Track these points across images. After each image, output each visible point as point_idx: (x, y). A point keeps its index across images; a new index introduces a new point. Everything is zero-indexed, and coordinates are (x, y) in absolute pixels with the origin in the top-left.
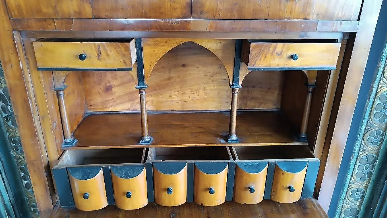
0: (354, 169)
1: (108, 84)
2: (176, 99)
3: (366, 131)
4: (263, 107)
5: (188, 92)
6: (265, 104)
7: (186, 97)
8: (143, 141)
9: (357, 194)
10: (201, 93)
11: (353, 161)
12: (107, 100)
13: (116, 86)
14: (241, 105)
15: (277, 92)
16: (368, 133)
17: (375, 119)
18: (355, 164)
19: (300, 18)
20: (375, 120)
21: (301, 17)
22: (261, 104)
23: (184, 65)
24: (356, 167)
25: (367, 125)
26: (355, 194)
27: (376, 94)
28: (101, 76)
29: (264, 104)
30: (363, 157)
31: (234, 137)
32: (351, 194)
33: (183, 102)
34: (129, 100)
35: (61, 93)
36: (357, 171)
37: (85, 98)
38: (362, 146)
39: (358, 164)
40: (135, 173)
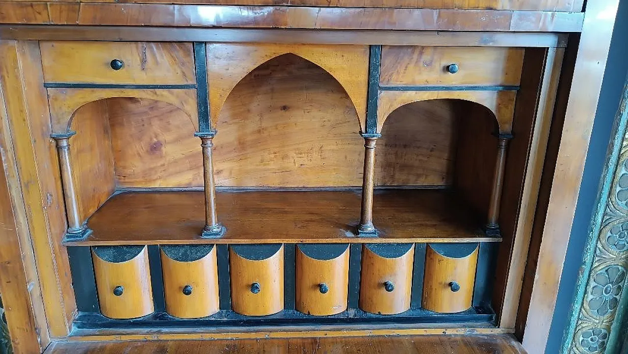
0: (586, 292)
1: (155, 140)
2: (272, 166)
3: (604, 224)
4: (423, 182)
5: (292, 154)
6: (427, 176)
7: (289, 164)
8: (208, 232)
9: (592, 340)
10: (315, 155)
11: (582, 280)
12: (152, 166)
13: (168, 143)
14: (384, 178)
15: (446, 155)
16: (608, 228)
17: (620, 202)
18: (587, 284)
19: (481, 6)
20: (618, 205)
21: (483, 4)
22: (419, 176)
23: (285, 108)
24: (590, 289)
25: (605, 214)
26: (589, 339)
27: (619, 158)
28: (143, 125)
29: (424, 176)
30: (601, 271)
31: (370, 227)
32: (581, 338)
33: (285, 171)
34: (191, 169)
35: (64, 143)
36: (590, 297)
37: (115, 163)
38: (598, 252)
39: (592, 284)
40: (199, 254)
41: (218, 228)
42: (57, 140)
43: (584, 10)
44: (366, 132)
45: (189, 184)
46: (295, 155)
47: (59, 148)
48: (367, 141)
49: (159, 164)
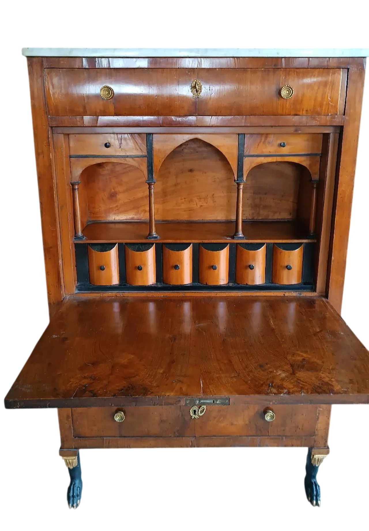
1: (113, 190)
2: (183, 206)
4: (277, 217)
5: (195, 199)
6: (280, 213)
7: (193, 206)
8: (151, 237)
10: (210, 200)
12: (111, 207)
13: (120, 193)
14: (253, 214)
15: (291, 199)
22: (275, 213)
23: (191, 171)
28: (107, 182)
29: (278, 213)
31: (241, 234)
33: (191, 210)
34: (134, 208)
35: (76, 187)
37: (89, 205)
40: (146, 248)
41: (156, 235)
42: (73, 185)
43: (344, 115)
44: (238, 180)
45: (132, 219)
46: (197, 199)
47: (74, 190)
48: (239, 185)
49: (115, 206)
